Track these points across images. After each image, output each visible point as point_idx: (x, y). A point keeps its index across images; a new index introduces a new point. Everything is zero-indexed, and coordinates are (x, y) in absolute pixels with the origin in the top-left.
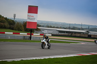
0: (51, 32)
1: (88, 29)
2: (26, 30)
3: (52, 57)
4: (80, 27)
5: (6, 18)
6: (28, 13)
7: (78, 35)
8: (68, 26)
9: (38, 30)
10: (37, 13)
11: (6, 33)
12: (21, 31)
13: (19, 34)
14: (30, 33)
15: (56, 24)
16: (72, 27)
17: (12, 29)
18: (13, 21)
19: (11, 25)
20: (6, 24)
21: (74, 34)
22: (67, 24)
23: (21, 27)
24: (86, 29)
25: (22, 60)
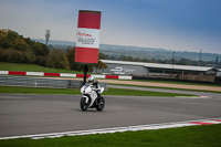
0: (131, 71)
1: (216, 63)
2: (74, 67)
3: (135, 129)
4: (197, 59)
5: (28, 40)
6: (79, 26)
7: (194, 77)
8: (170, 57)
9: (100, 66)
10: (98, 28)
11: (28, 73)
12: (62, 68)
13: (58, 76)
14: (82, 73)
15: (142, 51)
16: (178, 59)
17: (41, 64)
18: (44, 46)
19: (41, 55)
20: (29, 54)
21: (182, 76)
22: (168, 53)
23: (62, 59)
24: (211, 63)
25: (66, 136)
